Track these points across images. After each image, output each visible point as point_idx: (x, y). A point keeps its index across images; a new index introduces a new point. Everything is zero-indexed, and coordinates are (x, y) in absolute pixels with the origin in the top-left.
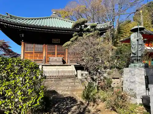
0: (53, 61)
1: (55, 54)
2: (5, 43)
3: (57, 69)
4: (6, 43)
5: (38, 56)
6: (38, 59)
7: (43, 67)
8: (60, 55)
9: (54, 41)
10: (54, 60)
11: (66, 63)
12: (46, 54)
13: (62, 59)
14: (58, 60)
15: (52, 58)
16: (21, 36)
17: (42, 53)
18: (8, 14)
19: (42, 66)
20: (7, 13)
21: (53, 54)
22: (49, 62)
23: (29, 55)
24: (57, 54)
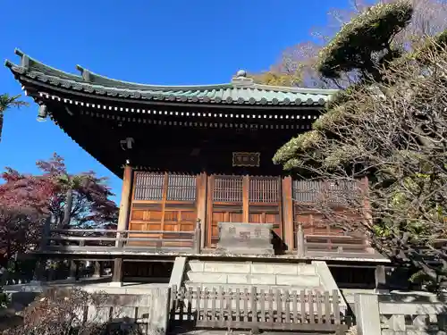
0: (233, 242)
1: (241, 212)
2: (96, 180)
3: (248, 276)
4: (99, 180)
5: (179, 219)
6: (176, 230)
7: (192, 264)
8: (261, 217)
9: (239, 158)
10: (237, 235)
11: (286, 247)
12: (209, 213)
13: (272, 232)
14: (253, 236)
15: (228, 227)
16: (125, 145)
17: (194, 206)
18: (82, 70)
19: (189, 258)
20: (79, 69)
21: (236, 210)
22: (218, 246)
23: (146, 215)
24: (250, 213)
